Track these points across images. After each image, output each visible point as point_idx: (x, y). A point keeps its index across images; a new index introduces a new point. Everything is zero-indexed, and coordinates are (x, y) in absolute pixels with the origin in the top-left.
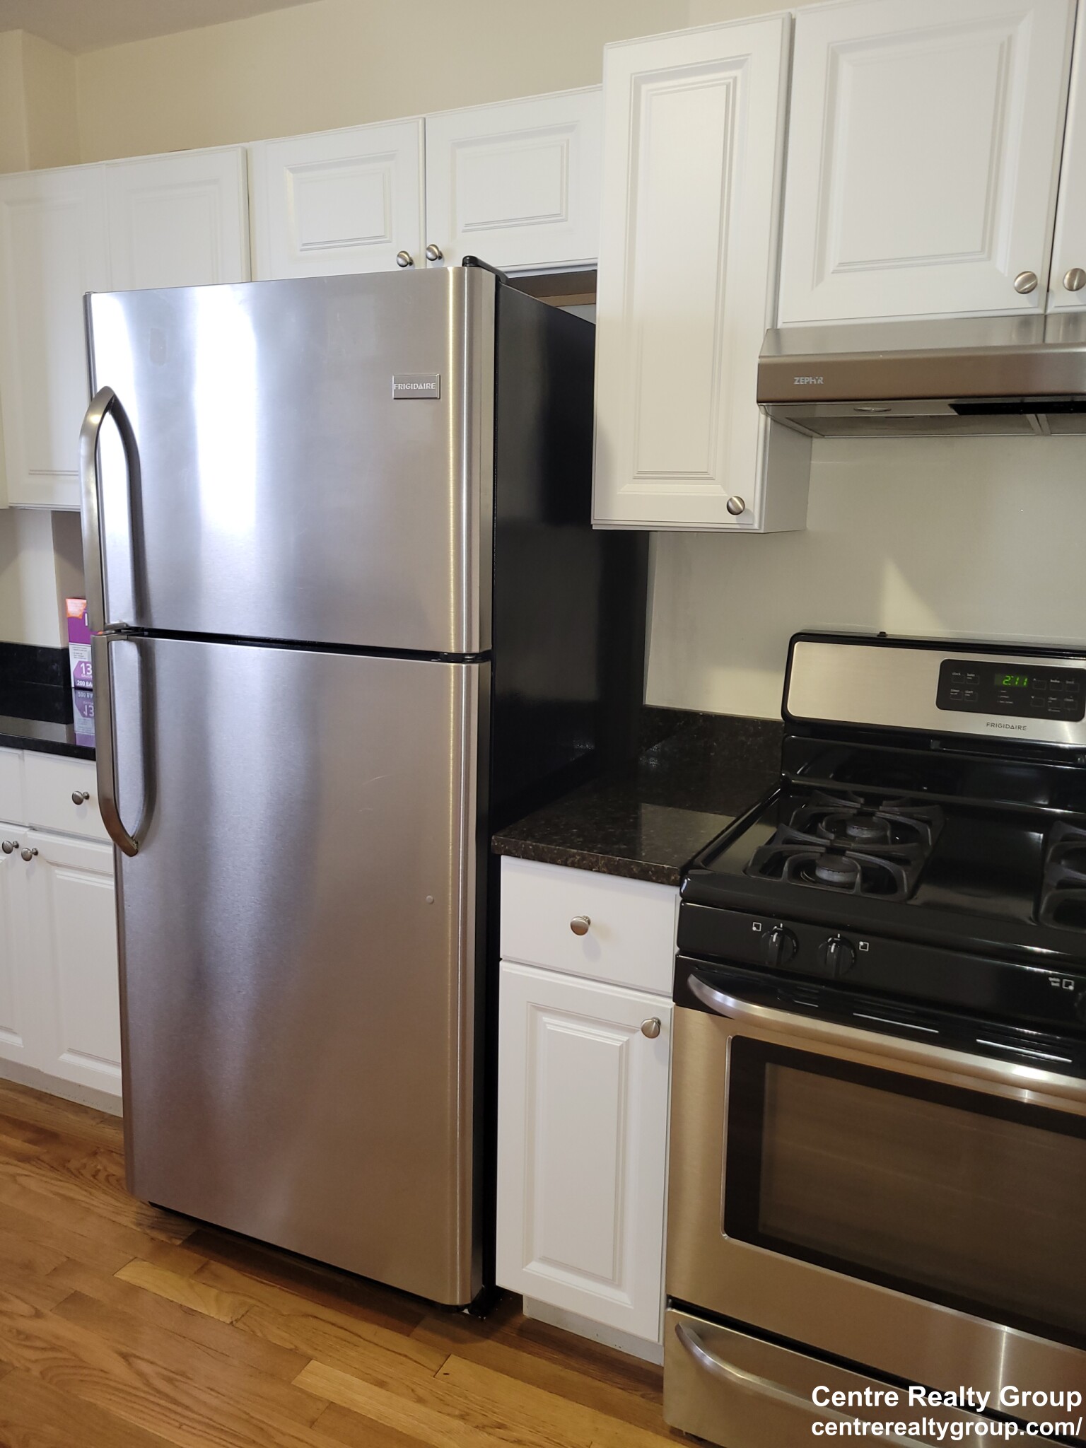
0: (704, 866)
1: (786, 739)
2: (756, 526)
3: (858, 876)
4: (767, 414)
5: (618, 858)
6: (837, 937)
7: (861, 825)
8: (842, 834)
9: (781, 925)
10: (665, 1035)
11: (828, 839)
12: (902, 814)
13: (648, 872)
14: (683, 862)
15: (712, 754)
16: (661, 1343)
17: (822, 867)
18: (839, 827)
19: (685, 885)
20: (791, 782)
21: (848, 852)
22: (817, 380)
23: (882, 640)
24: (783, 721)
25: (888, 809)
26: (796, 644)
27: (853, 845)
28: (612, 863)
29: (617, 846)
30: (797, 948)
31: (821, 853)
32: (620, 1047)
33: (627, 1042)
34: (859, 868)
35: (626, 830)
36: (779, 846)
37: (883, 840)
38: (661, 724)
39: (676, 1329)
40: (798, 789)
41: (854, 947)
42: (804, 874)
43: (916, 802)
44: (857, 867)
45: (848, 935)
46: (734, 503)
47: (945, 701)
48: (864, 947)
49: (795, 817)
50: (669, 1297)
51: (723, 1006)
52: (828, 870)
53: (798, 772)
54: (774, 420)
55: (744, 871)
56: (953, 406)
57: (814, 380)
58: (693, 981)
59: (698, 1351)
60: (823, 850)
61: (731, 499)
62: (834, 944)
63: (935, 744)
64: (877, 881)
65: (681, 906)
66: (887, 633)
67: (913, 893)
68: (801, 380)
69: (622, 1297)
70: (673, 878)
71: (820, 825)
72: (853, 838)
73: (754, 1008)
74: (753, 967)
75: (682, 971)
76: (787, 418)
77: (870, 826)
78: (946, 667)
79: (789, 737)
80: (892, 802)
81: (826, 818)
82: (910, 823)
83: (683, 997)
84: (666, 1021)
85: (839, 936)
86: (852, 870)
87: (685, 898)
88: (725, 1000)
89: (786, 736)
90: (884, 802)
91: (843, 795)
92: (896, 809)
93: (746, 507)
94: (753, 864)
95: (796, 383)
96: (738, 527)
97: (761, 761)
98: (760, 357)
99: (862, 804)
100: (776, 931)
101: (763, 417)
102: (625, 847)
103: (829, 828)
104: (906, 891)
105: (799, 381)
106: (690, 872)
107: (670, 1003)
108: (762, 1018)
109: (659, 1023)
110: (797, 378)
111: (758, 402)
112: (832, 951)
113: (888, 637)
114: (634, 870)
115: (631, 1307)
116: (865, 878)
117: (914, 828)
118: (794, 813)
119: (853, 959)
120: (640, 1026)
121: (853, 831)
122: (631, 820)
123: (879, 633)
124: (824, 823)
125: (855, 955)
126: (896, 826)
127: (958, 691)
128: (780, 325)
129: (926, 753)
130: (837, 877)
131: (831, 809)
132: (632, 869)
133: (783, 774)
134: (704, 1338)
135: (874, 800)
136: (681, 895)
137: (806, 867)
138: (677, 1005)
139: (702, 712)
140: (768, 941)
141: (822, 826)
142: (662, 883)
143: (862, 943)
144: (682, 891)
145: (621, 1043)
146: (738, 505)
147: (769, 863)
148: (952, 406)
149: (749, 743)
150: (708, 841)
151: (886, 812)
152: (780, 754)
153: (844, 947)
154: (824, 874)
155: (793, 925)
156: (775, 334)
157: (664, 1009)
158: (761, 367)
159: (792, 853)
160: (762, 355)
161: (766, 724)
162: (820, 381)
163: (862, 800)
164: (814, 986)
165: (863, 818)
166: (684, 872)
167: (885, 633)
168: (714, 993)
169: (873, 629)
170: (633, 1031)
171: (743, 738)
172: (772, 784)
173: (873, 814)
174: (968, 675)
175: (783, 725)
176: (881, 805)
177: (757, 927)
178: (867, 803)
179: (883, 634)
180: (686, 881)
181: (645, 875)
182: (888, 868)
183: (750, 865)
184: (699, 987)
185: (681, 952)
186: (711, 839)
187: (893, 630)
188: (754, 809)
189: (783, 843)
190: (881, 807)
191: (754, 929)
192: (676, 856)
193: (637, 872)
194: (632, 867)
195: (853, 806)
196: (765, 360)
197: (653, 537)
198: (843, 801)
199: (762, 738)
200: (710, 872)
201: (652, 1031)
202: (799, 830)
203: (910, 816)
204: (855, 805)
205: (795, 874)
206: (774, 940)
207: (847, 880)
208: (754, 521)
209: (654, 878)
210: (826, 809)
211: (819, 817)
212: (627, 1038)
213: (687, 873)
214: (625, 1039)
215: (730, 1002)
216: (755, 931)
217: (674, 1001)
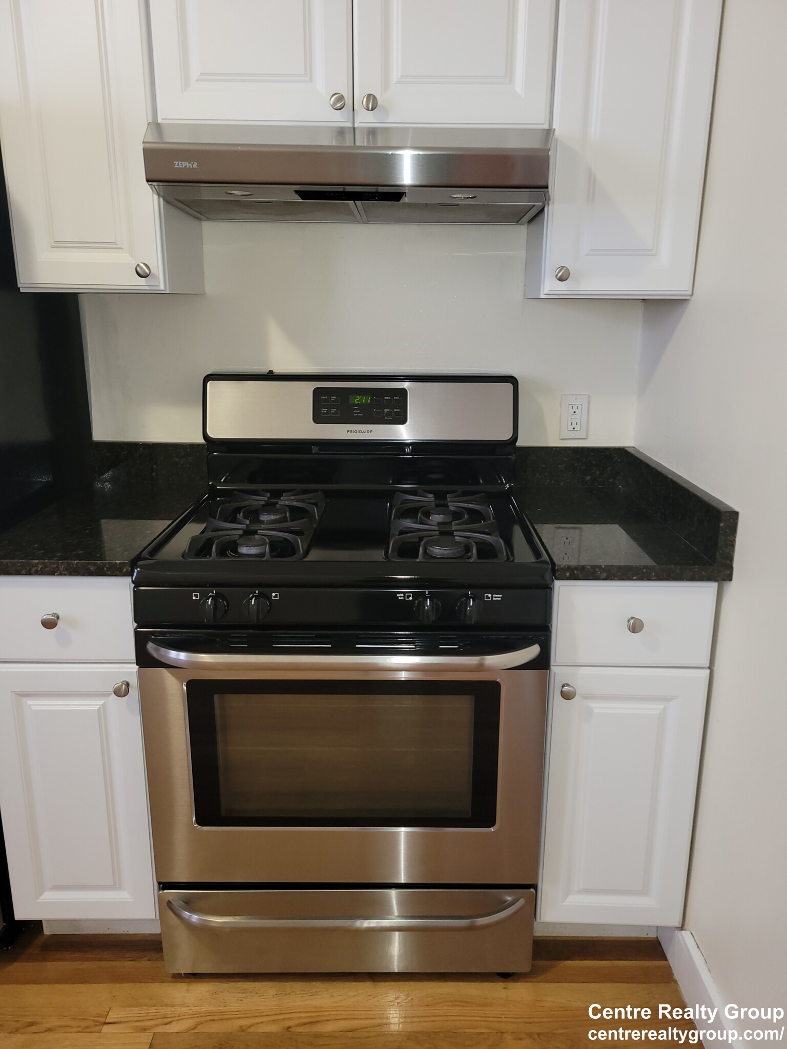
0: (150, 558)
1: (210, 456)
2: (162, 287)
3: (267, 547)
4: (159, 195)
5: (76, 561)
6: (256, 593)
7: (269, 512)
8: (256, 519)
9: (214, 592)
10: (134, 693)
11: (245, 524)
12: (298, 501)
13: (103, 569)
14: (133, 556)
15: (154, 474)
16: (158, 918)
17: (242, 545)
18: (253, 515)
19: (135, 573)
20: (216, 488)
21: (259, 531)
22: (192, 165)
23: (270, 377)
24: (206, 443)
25: (286, 498)
26: (209, 383)
27: (262, 526)
28: (71, 566)
29: (75, 553)
30: (228, 605)
31: (240, 535)
32: (98, 709)
33: (104, 705)
34: (268, 541)
35: (82, 539)
36: (209, 534)
37: (284, 520)
38: (108, 454)
39: (168, 905)
40: (222, 493)
41: (269, 598)
42: (229, 552)
43: (305, 492)
44: (266, 540)
45: (264, 590)
46: (141, 268)
47: (318, 418)
48: (276, 596)
49: (220, 512)
50: (159, 883)
51: (177, 660)
52: (247, 547)
53: (222, 480)
54: (167, 201)
55: (183, 557)
56: (299, 193)
57: (190, 165)
58: (150, 646)
59: (186, 914)
60: (241, 532)
61: (138, 265)
62: (254, 598)
63: (315, 449)
64: (280, 549)
65: (134, 591)
66: (274, 371)
67: (306, 553)
68: (180, 165)
69: (123, 896)
70: (125, 570)
71: (238, 515)
72: (263, 522)
73: (201, 656)
74: (196, 627)
75: (140, 641)
76: (175, 199)
77: (275, 512)
78: (317, 392)
79: (212, 455)
80: (289, 493)
81: (243, 510)
82: (302, 506)
83: (144, 660)
84: (134, 682)
85: (257, 592)
86: (264, 544)
87: (137, 584)
88: (178, 655)
89: (209, 454)
90: (284, 494)
91: (255, 493)
92: (293, 498)
93: (152, 271)
94: (188, 551)
95: (176, 166)
96: (147, 288)
97: (193, 475)
98: (143, 142)
99: (268, 498)
100: (211, 596)
101: (156, 197)
102: (81, 552)
103: (245, 517)
104: (301, 552)
105: (178, 165)
106: (140, 563)
107: (135, 667)
108: (209, 662)
109: (128, 684)
110: (177, 163)
111: (148, 181)
112: (253, 603)
113: (275, 374)
114: (91, 568)
115: (132, 900)
116: (272, 549)
117: (306, 509)
118: (219, 510)
119: (268, 606)
120: (112, 690)
121: (265, 517)
122: (87, 531)
123: (268, 371)
124: (241, 514)
125: (270, 603)
126: (292, 509)
127: (326, 410)
128: (160, 121)
129: (311, 456)
130: (253, 551)
131: (247, 503)
132: (89, 568)
133: (210, 483)
134: (189, 904)
135: (277, 494)
136: (133, 582)
137: (229, 547)
138: (140, 667)
139: (141, 442)
140: (205, 605)
141: (240, 516)
142: (116, 575)
143: (274, 594)
144: (134, 579)
145: (99, 706)
146: (145, 270)
147: (201, 548)
148: (297, 192)
149: (182, 463)
150: (153, 538)
151: (285, 501)
152: (206, 469)
153: (261, 599)
154: (244, 550)
155: (223, 590)
156: (156, 126)
157: (131, 673)
158: (146, 152)
159: (218, 537)
160: (145, 140)
161: (193, 446)
162: (195, 166)
163: (269, 495)
164: (244, 631)
165: (269, 507)
166: (134, 563)
167: (272, 371)
168: (169, 652)
169: (264, 369)
170: (108, 695)
171: (177, 459)
172: (203, 491)
173: (277, 503)
174: (332, 398)
175: (206, 446)
176: (282, 496)
177: (196, 596)
178: (272, 497)
179: (271, 372)
180: (136, 571)
181: (100, 572)
182: (288, 538)
183: (187, 551)
184: (157, 650)
185: (139, 627)
186: (155, 536)
187: (278, 369)
188: (190, 509)
189: (212, 531)
190: (282, 498)
191: (194, 598)
192: (126, 553)
193: (93, 570)
194: (89, 566)
195: (261, 500)
196: (148, 145)
197: (81, 297)
198: (255, 497)
199: (191, 458)
200: (154, 561)
201: (122, 691)
202: (225, 521)
203: (303, 501)
204: (263, 499)
205: (222, 552)
206: (209, 603)
207: (261, 551)
208: (160, 283)
209: (109, 573)
210: (243, 504)
211: (238, 510)
212: (103, 702)
213: (136, 565)
214: (101, 702)
215: (182, 656)
216: (195, 600)
217: (137, 665)
